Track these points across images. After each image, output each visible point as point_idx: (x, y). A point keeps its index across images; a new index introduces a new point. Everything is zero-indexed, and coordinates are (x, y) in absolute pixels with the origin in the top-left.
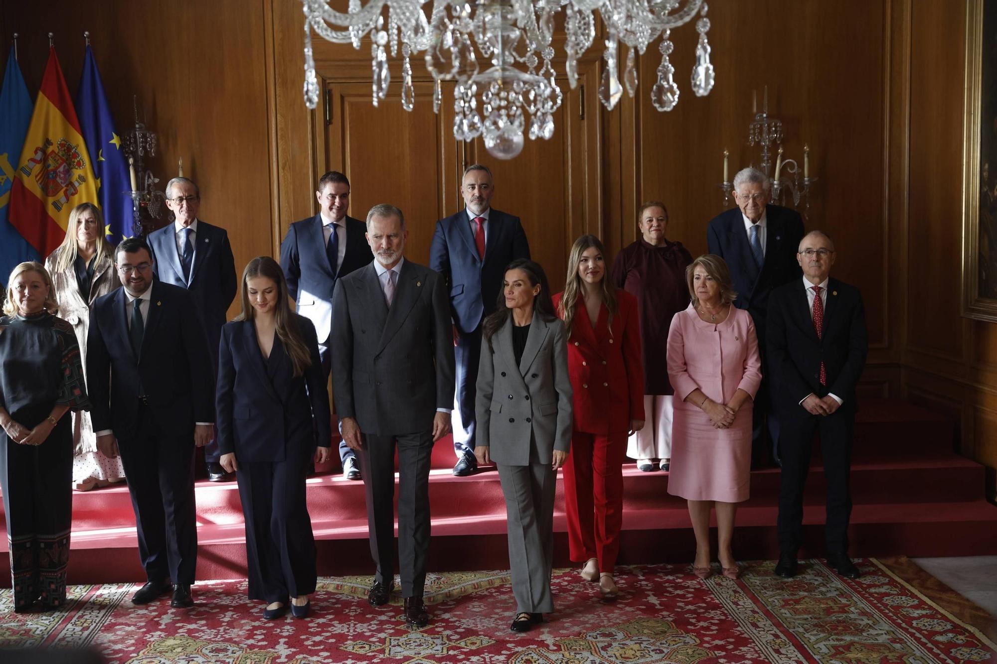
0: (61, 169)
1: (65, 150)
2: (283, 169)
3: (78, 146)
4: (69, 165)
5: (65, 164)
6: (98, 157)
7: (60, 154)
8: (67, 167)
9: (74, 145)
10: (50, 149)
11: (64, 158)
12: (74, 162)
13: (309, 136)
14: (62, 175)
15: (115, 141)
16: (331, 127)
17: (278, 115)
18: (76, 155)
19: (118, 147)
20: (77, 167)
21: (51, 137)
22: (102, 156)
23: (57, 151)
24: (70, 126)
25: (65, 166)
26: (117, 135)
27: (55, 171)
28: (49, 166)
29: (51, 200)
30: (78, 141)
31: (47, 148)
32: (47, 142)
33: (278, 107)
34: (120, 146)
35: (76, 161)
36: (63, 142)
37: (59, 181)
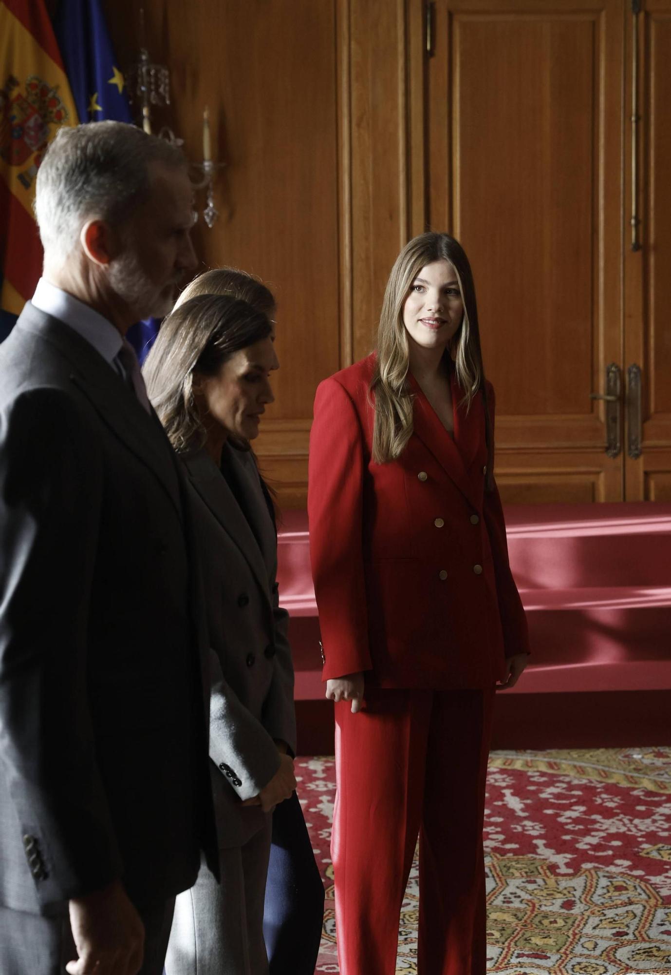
0: (31, 123)
1: (36, 95)
2: (359, 125)
3: (57, 87)
4: (44, 116)
5: (36, 116)
6: (89, 103)
7: (30, 99)
8: (40, 121)
9: (51, 84)
10: (15, 93)
11: (36, 106)
12: (51, 112)
13: (400, 75)
14: (32, 133)
15: (117, 80)
16: (432, 61)
17: (353, 43)
18: (55, 101)
19: (120, 89)
20: (55, 120)
21: (16, 73)
22: (97, 102)
23: (24, 94)
24: (46, 57)
25: (36, 119)
26: (120, 70)
27: (22, 127)
28: (14, 118)
29: (15, 171)
30: (58, 78)
31: (11, 90)
32: (11, 81)
33: (353, 29)
34: (124, 87)
35: (55, 110)
36: (35, 82)
37: (27, 140)
